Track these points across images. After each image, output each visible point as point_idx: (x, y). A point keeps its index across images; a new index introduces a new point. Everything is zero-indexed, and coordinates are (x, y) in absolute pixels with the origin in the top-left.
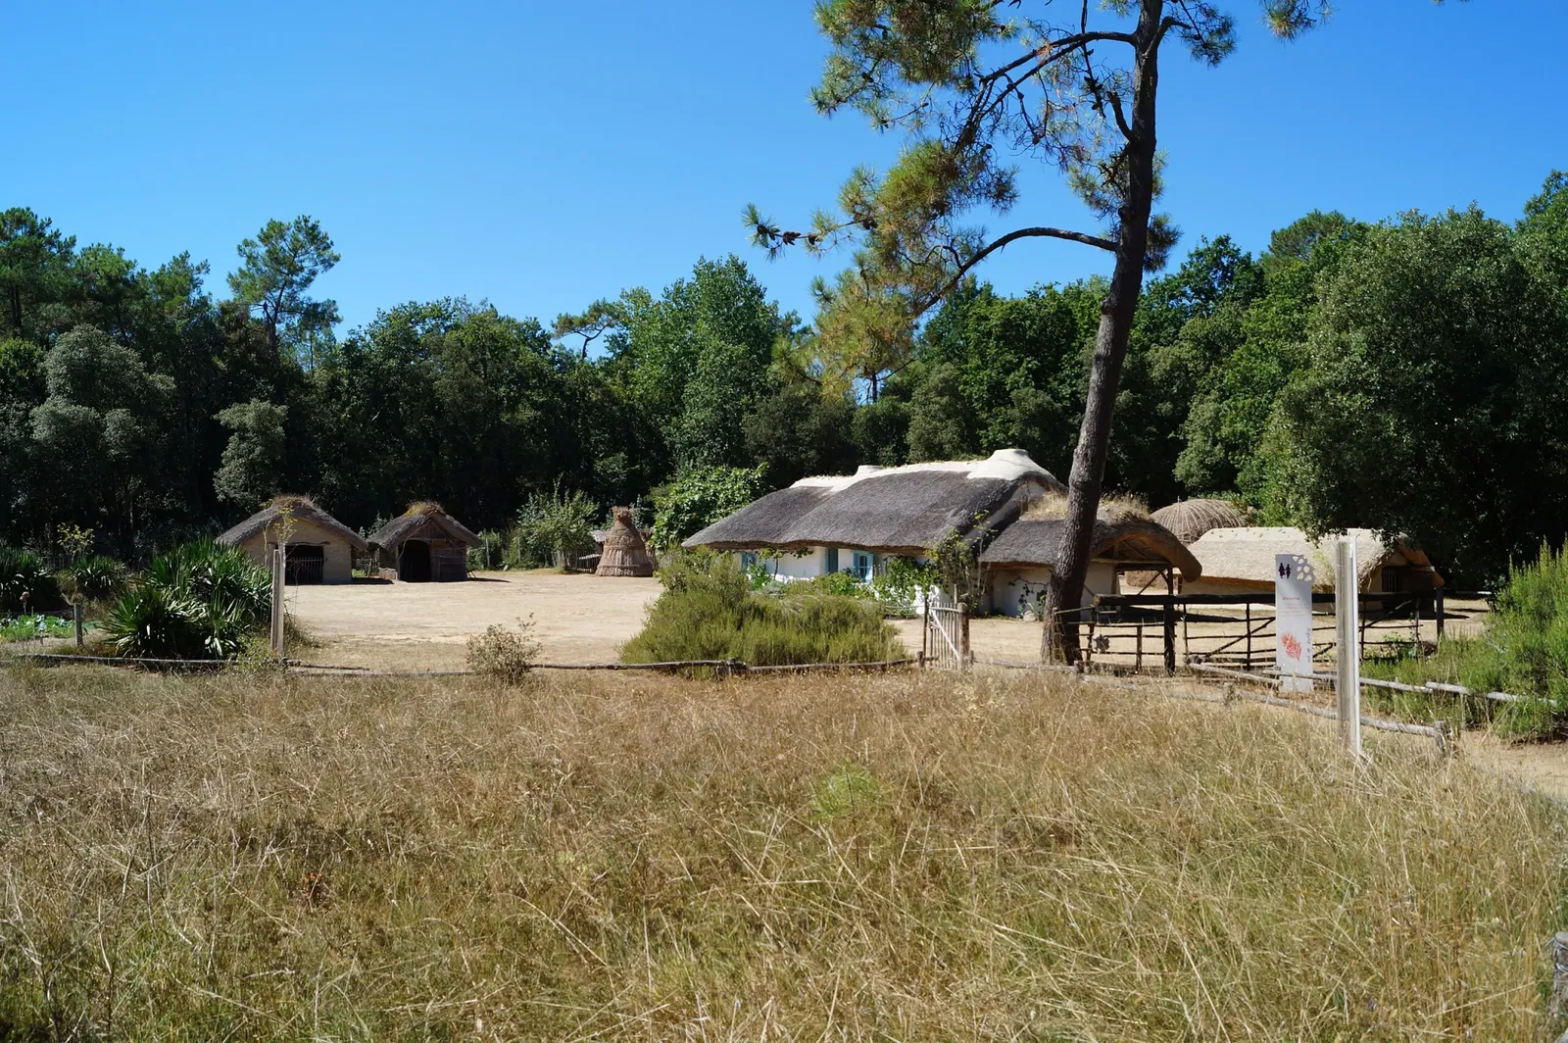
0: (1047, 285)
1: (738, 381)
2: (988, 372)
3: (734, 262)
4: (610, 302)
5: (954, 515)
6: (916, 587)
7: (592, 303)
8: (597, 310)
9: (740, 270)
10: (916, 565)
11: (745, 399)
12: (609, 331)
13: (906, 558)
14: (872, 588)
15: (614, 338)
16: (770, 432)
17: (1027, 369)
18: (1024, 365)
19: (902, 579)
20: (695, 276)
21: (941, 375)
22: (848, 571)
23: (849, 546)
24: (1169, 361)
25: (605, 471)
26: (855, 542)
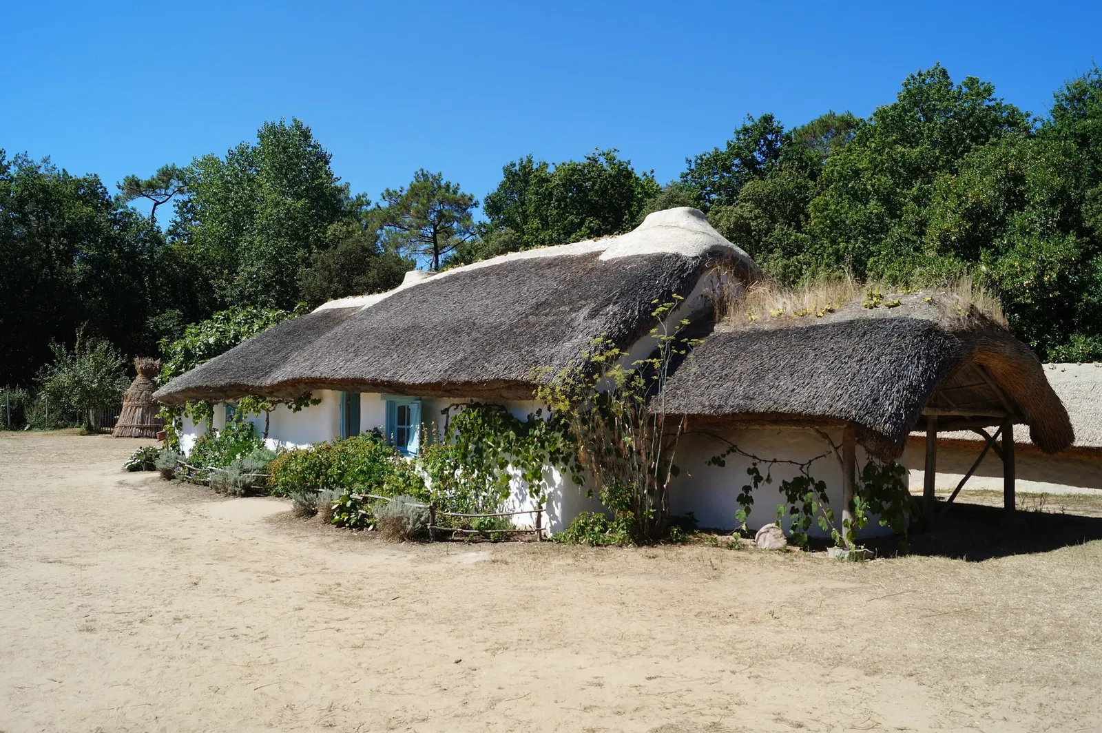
0: (606, 151)
1: (295, 236)
2: (550, 232)
3: (298, 126)
4: (179, 166)
5: (593, 315)
6: (510, 469)
7: (160, 167)
8: (167, 175)
9: (306, 135)
10: (510, 421)
11: (301, 253)
12: (180, 197)
13: (488, 407)
14: (418, 467)
15: (185, 204)
16: (325, 284)
17: (589, 228)
18: (587, 224)
19: (479, 451)
20: (259, 140)
21: (502, 239)
22: (376, 434)
23: (376, 386)
24: (733, 220)
25: (157, 327)
26: (386, 376)
